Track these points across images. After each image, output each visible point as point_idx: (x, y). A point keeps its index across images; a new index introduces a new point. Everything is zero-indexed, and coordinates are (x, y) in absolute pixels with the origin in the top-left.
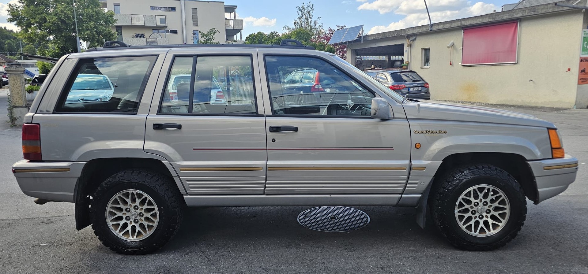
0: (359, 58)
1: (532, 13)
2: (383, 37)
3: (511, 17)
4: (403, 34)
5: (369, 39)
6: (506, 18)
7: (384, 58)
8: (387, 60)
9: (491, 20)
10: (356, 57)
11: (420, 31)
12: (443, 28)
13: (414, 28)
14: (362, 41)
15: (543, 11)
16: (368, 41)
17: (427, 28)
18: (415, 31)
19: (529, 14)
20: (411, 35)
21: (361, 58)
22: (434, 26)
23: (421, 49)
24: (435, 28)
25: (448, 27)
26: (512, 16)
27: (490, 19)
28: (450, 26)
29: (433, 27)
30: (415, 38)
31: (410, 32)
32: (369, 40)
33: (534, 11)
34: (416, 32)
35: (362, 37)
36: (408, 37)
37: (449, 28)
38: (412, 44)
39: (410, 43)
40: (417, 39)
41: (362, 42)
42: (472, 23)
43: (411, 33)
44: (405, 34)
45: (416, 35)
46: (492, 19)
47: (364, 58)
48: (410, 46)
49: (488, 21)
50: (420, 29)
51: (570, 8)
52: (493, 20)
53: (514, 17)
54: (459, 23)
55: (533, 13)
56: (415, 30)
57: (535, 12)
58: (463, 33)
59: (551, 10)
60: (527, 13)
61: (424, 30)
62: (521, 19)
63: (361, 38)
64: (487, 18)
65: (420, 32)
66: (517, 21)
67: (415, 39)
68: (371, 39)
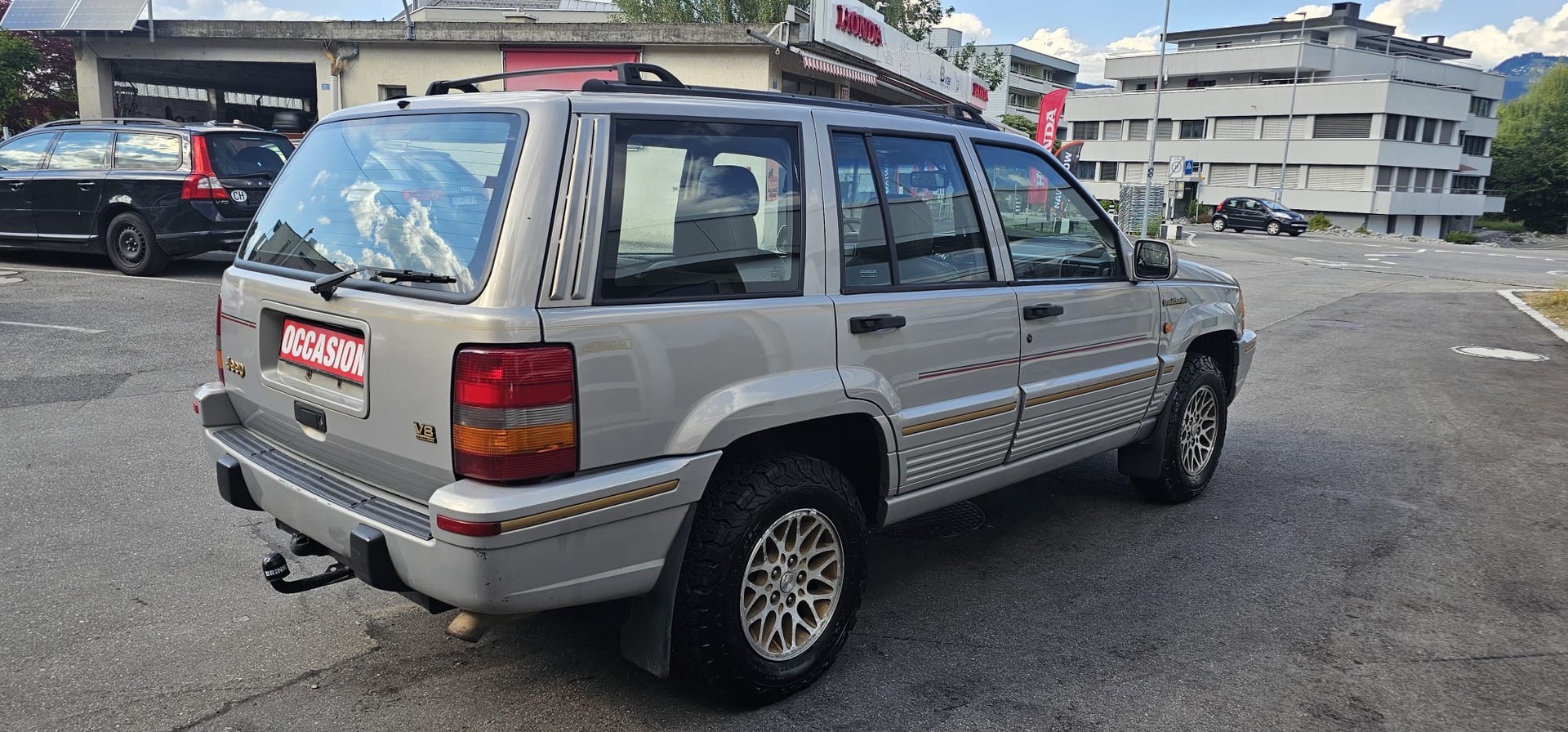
0: (127, 89)
1: (673, 38)
2: (240, 36)
3: (626, 40)
4: (315, 37)
5: (183, 35)
6: (615, 40)
7: (201, 95)
8: (214, 102)
9: (580, 39)
10: (116, 83)
11: (376, 34)
12: (449, 38)
13: (356, 26)
14: (152, 35)
15: (697, 38)
16: (176, 38)
17: (399, 32)
18: (360, 34)
19: (667, 40)
20: (342, 43)
21: (135, 90)
22: (421, 29)
23: (377, 86)
24: (422, 35)
25: (463, 39)
26: (629, 38)
27: (577, 35)
28: (470, 38)
29: (418, 31)
30: (355, 52)
31: (343, 34)
32: (181, 38)
33: (676, 33)
34: (363, 36)
35: (151, 25)
36: (332, 46)
37: (467, 41)
38: (346, 69)
39: (340, 66)
40: (360, 54)
41: (152, 39)
42: (530, 39)
43: (347, 37)
44: (322, 37)
45: (358, 46)
46: (582, 37)
47: (145, 90)
48: (339, 73)
49: (571, 40)
50: (375, 31)
51: (760, 42)
52: (584, 40)
53: (633, 40)
54: (496, 32)
55: (675, 39)
56: (357, 32)
57: (678, 36)
58: (504, 59)
59: (711, 39)
60: (661, 37)
61: (389, 34)
62: (644, 46)
63: (148, 27)
64: (569, 33)
65: (374, 38)
66: (638, 51)
67: (356, 57)
68: (189, 35)
